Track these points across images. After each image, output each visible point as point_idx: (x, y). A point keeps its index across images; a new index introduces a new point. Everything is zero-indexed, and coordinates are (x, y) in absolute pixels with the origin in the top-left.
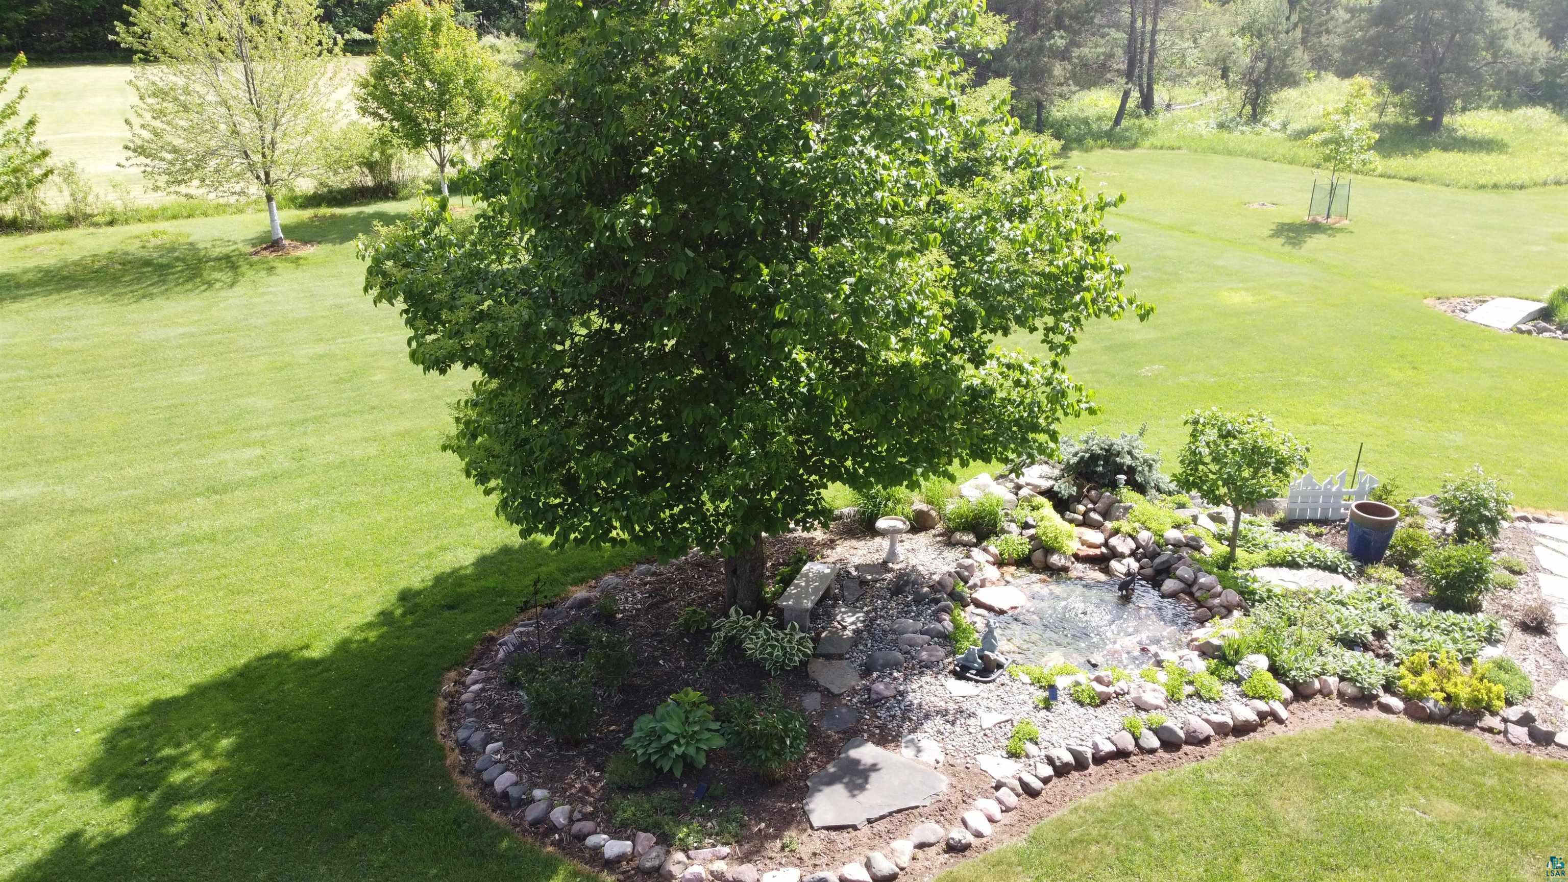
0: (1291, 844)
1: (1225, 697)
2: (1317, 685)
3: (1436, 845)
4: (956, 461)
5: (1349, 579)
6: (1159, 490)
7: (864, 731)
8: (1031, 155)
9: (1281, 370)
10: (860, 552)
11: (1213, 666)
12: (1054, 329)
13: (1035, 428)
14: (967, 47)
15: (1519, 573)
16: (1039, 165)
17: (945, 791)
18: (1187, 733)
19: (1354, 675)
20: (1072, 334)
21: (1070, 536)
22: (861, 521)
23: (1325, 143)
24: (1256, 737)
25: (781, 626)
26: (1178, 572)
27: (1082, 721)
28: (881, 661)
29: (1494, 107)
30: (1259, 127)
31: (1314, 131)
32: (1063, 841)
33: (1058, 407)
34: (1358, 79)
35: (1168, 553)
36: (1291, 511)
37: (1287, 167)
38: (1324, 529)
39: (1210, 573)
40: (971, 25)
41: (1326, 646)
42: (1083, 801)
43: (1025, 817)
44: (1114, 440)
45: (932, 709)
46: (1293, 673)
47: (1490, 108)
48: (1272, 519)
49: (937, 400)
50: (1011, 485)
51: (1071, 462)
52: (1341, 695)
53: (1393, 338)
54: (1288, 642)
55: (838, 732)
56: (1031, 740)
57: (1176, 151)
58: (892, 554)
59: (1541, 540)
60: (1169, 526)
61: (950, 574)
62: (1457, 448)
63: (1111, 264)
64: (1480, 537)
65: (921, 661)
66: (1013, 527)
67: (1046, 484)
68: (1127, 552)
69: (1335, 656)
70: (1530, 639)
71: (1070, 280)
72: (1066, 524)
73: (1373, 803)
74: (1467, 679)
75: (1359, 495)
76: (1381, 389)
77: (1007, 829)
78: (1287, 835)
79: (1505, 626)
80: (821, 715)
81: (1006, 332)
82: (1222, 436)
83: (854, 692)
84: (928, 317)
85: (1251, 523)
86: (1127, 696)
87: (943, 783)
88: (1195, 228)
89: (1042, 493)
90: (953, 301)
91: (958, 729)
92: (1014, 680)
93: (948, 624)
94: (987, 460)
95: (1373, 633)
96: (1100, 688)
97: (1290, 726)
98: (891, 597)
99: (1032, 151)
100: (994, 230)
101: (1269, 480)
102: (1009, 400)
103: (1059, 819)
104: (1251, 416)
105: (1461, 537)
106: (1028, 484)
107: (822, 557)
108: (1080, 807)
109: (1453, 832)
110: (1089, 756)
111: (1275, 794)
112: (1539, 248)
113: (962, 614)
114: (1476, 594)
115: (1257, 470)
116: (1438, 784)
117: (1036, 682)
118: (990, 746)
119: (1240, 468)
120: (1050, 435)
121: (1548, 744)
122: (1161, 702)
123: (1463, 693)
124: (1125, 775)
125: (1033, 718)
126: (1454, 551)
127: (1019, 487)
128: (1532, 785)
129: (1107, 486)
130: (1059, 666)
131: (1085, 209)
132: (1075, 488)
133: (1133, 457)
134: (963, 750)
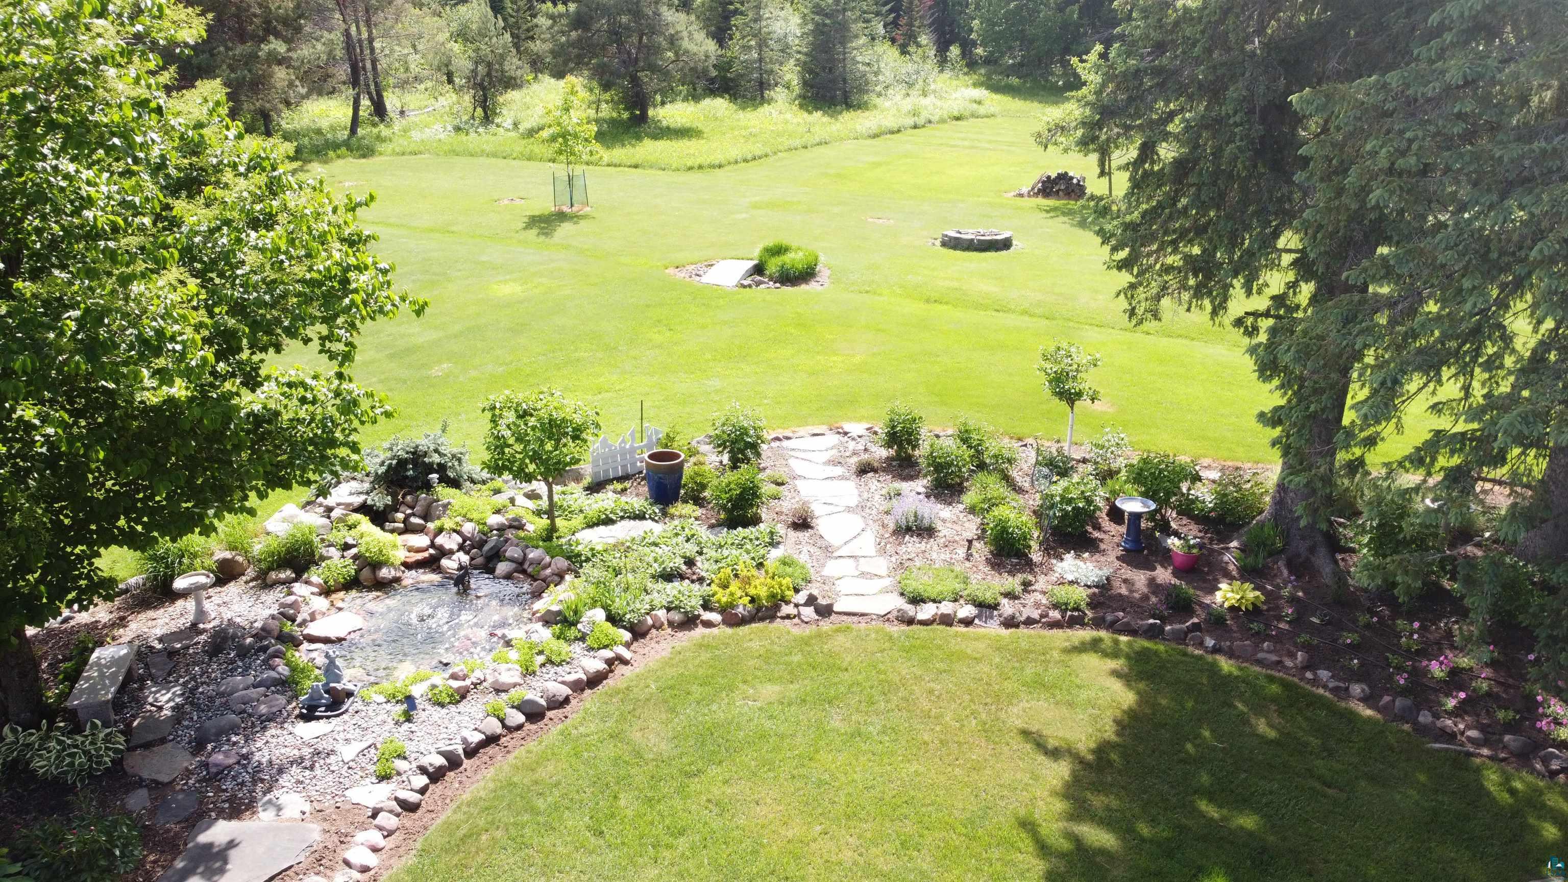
0: (657, 766)
1: (574, 656)
2: (650, 621)
3: (768, 724)
4: (252, 495)
5: (657, 522)
6: (473, 481)
7: (211, 810)
8: (262, 159)
9: (561, 350)
10: (160, 622)
11: (558, 631)
12: (330, 338)
13: (333, 443)
14: (161, 42)
15: (782, 484)
16: (274, 169)
17: (319, 839)
18: (549, 700)
19: (677, 603)
20: (350, 339)
21: (395, 546)
22: (154, 589)
23: (553, 139)
24: (609, 683)
25: (78, 729)
26: (508, 554)
27: (446, 721)
28: (213, 731)
29: (685, 99)
30: (492, 128)
31: (541, 129)
32: (453, 843)
33: (353, 417)
34: (570, 78)
35: (494, 539)
36: (596, 474)
37: (526, 163)
38: (627, 484)
39: (537, 548)
40: (160, 17)
41: (650, 585)
42: (464, 797)
43: (409, 834)
44: (418, 442)
45: (285, 761)
46: (628, 616)
47: (683, 101)
48: (581, 485)
49: (215, 431)
50: (322, 509)
51: (380, 472)
52: (671, 624)
53: (648, 306)
54: (617, 590)
55: (179, 822)
56: (399, 756)
57: (419, 156)
58: (201, 614)
59: (792, 453)
60: (490, 513)
61: (273, 617)
62: (717, 392)
63: (374, 263)
64: (749, 460)
65: (261, 716)
66: (333, 551)
67: (358, 500)
68: (455, 547)
69: (659, 592)
70: (800, 534)
71: (335, 284)
72: (388, 535)
73: (714, 707)
74: (763, 580)
75: (649, 447)
76: (648, 352)
77: (394, 852)
78: (653, 760)
79: (781, 529)
80: (152, 812)
81: (278, 349)
82: (520, 417)
83: (188, 773)
84: (183, 343)
85: (564, 493)
86: (485, 684)
87: (315, 833)
88: (454, 228)
89: (356, 510)
90: (208, 321)
91: (318, 771)
92: (368, 704)
93: (283, 670)
94: (287, 486)
95: (685, 563)
96: (456, 684)
97: (635, 664)
98: (210, 659)
99: (263, 155)
100: (239, 241)
101: (570, 448)
102: (298, 420)
103: (445, 823)
104: (542, 393)
105: (735, 464)
106: (339, 504)
107: (114, 639)
108: (462, 804)
109: (777, 708)
110: (461, 752)
111: (635, 728)
112: (744, 215)
113: (297, 654)
114: (754, 510)
115: (558, 441)
116: (759, 673)
117: (391, 698)
118: (358, 777)
119: (542, 444)
120: (350, 448)
121: (830, 615)
122: (518, 680)
123: (763, 592)
124: (499, 758)
125: (397, 735)
126: (732, 477)
127: (329, 510)
128: (825, 651)
129: (421, 488)
130: (411, 676)
131: (335, 210)
132: (389, 498)
133: (441, 455)
134: (329, 791)
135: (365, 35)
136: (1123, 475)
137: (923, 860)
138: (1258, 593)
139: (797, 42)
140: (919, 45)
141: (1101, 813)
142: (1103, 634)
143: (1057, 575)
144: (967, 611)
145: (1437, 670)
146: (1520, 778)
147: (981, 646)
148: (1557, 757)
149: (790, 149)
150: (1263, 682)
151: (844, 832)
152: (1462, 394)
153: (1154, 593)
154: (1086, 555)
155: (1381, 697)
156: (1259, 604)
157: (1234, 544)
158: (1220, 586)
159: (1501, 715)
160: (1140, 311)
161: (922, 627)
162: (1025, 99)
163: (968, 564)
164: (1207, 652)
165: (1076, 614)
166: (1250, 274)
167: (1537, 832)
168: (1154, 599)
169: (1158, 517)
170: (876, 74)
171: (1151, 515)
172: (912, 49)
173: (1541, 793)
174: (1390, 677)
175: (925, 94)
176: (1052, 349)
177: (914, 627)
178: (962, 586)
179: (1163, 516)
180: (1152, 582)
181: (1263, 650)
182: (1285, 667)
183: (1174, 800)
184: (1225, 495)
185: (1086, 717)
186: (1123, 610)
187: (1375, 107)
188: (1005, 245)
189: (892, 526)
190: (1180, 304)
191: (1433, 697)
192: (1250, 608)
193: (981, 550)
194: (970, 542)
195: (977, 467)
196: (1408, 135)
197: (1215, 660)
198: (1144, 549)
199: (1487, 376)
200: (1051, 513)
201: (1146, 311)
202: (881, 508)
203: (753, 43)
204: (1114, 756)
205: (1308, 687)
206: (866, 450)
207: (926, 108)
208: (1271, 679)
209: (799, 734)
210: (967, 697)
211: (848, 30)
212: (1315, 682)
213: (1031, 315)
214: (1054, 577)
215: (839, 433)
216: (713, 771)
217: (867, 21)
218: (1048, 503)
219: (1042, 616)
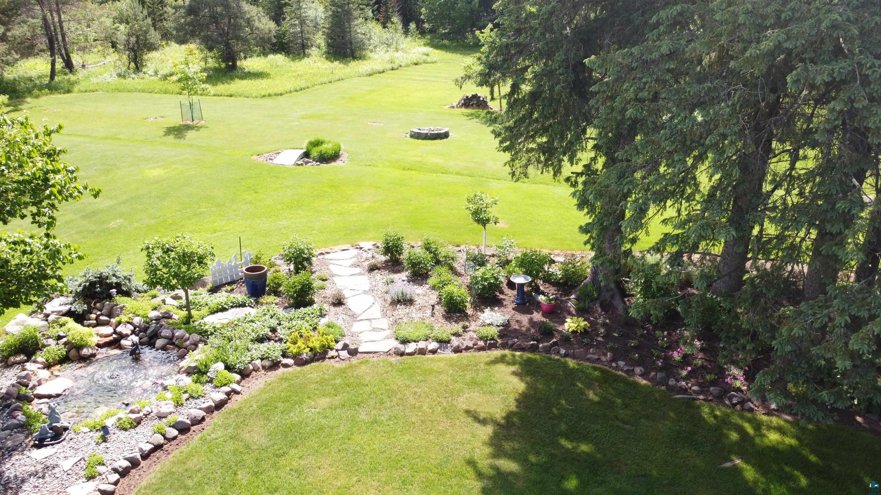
0: (260, 453)
1: (206, 392)
2: (251, 367)
3: (323, 421)
5: (253, 307)
6: (139, 291)
9: (190, 208)
11: (195, 378)
12: (38, 214)
13: (46, 277)
15: (326, 280)
18: (192, 420)
19: (267, 355)
20: (51, 214)
21: (91, 335)
23: (179, 81)
24: (228, 406)
26: (162, 334)
27: (129, 439)
29: (259, 55)
30: (141, 74)
31: (171, 75)
33: (57, 261)
34: (189, 45)
35: (153, 325)
36: (215, 282)
37: (163, 95)
38: (234, 286)
39: (180, 329)
41: (250, 346)
42: (142, 484)
44: (102, 270)
45: (26, 475)
46: (238, 366)
47: (257, 56)
48: (206, 289)
50: (41, 316)
51: (78, 290)
52: (264, 367)
53: (242, 179)
54: (231, 350)
56: (99, 464)
57: (96, 93)
59: (331, 262)
60: (150, 310)
61: (13, 385)
62: (285, 228)
63: (65, 167)
64: (305, 268)
65: (8, 448)
66: (51, 341)
67: (65, 309)
68: (129, 332)
69: (256, 349)
70: (337, 309)
71: (39, 182)
72: (86, 328)
73: (292, 415)
74: (316, 338)
75: (246, 264)
76: (243, 207)
78: (257, 449)
79: (326, 307)
81: (5, 222)
82: (165, 252)
85: (195, 295)
86: (152, 414)
88: (120, 136)
89: (64, 315)
91: (48, 479)
92: (78, 434)
93: (21, 417)
94: (17, 306)
95: (271, 331)
96: (134, 416)
97: (244, 393)
101: (197, 270)
102: (22, 264)
104: (178, 237)
105: (297, 271)
106: (53, 312)
108: (141, 489)
109: (328, 411)
110: (139, 457)
111: (245, 431)
112: (297, 123)
113: (30, 407)
114: (310, 296)
115: (189, 266)
116: (317, 392)
117: (93, 429)
118: (73, 479)
119: (180, 267)
120: (57, 279)
121: (356, 354)
122: (172, 409)
123: (317, 345)
124: (163, 458)
125: (98, 451)
126: (295, 279)
127: (47, 316)
128: (355, 375)
129: (105, 298)
130: (105, 413)
131: (37, 137)
132: (86, 306)
133: (117, 277)
134: (55, 490)
135: (56, 19)
136: (513, 263)
137: (415, 490)
138: (586, 323)
139: (323, 21)
140: (393, 23)
141: (510, 452)
142: (507, 352)
143: (481, 321)
144: (433, 345)
145: (677, 356)
146: (719, 409)
147: (441, 364)
148: (736, 396)
149: (322, 84)
150: (590, 371)
151: (369, 479)
152: (677, 215)
153: (532, 327)
154: (496, 308)
155: (650, 373)
156: (587, 328)
157: (573, 296)
158: (567, 320)
159: (708, 377)
160: (517, 174)
161: (409, 357)
162: (453, 53)
163: (432, 319)
164: (562, 357)
165: (492, 342)
166: (572, 154)
167: (727, 437)
168: (533, 330)
169: (533, 284)
170: (369, 39)
171: (530, 284)
172: (389, 25)
173: (729, 416)
174: (654, 362)
175: (397, 50)
176: (472, 196)
177: (404, 357)
178: (430, 331)
179: (536, 284)
180: (531, 320)
181: (590, 353)
182: (602, 361)
183: (548, 440)
184: (567, 270)
185: (499, 399)
186: (517, 338)
187: (627, 66)
188: (445, 135)
189: (389, 300)
190: (538, 169)
191: (675, 371)
192: (583, 331)
193: (440, 310)
194: (433, 306)
195: (435, 263)
196: (644, 80)
197: (566, 361)
198: (526, 303)
199: (688, 204)
200: (476, 287)
201: (520, 173)
202: (383, 290)
203: (297, 22)
204: (515, 420)
205: (614, 371)
206: (373, 257)
207: (398, 58)
208: (595, 369)
209: (342, 426)
210: (435, 394)
211: (351, 14)
212: (617, 368)
213: (461, 175)
214: (479, 322)
215: (357, 248)
216: (293, 452)
217: (362, 9)
218: (475, 281)
219: (474, 345)
